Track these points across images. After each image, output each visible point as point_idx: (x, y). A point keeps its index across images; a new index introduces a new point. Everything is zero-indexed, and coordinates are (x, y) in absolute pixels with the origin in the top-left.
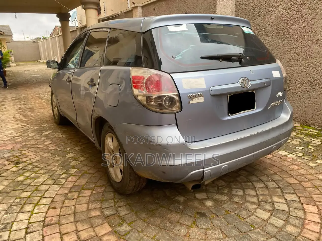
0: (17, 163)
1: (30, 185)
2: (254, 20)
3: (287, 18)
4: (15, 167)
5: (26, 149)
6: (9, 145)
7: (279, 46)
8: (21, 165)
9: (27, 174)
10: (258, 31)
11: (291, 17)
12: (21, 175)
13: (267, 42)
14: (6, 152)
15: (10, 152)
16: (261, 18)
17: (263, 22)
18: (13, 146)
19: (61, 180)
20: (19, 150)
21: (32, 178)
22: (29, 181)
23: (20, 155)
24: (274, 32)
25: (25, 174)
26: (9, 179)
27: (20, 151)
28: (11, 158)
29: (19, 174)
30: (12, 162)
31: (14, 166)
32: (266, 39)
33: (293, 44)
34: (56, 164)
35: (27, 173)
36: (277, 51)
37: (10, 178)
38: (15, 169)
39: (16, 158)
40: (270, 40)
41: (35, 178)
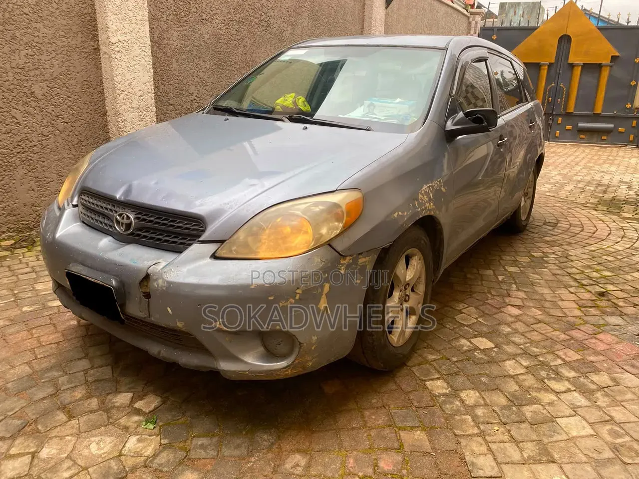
0: (602, 294)
1: (599, 264)
2: (178, 28)
3: (227, 38)
4: (608, 289)
5: (569, 319)
6: (601, 347)
7: (221, 78)
8: (598, 289)
9: (595, 274)
10: (188, 48)
11: (232, 37)
12: (605, 277)
13: (203, 70)
14: (617, 330)
15: (607, 324)
16: (191, 27)
17: (194, 34)
18: (594, 341)
19: (560, 255)
20: (586, 322)
21: (591, 268)
22: (599, 268)
23: (591, 307)
24: (212, 54)
25: (599, 275)
26: (623, 280)
27: (585, 318)
28: (608, 310)
29: (607, 279)
30: (609, 300)
31: (610, 292)
32: (202, 64)
33: (236, 76)
34: (546, 271)
35: (595, 276)
36: (219, 86)
37: (621, 279)
38: (610, 287)
39: (601, 304)
40: (208, 67)
41: (589, 267)
